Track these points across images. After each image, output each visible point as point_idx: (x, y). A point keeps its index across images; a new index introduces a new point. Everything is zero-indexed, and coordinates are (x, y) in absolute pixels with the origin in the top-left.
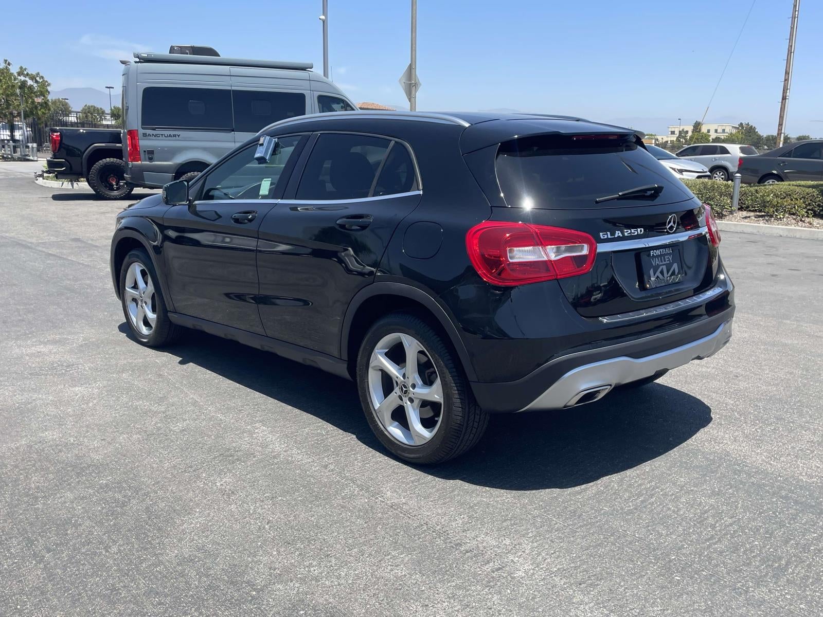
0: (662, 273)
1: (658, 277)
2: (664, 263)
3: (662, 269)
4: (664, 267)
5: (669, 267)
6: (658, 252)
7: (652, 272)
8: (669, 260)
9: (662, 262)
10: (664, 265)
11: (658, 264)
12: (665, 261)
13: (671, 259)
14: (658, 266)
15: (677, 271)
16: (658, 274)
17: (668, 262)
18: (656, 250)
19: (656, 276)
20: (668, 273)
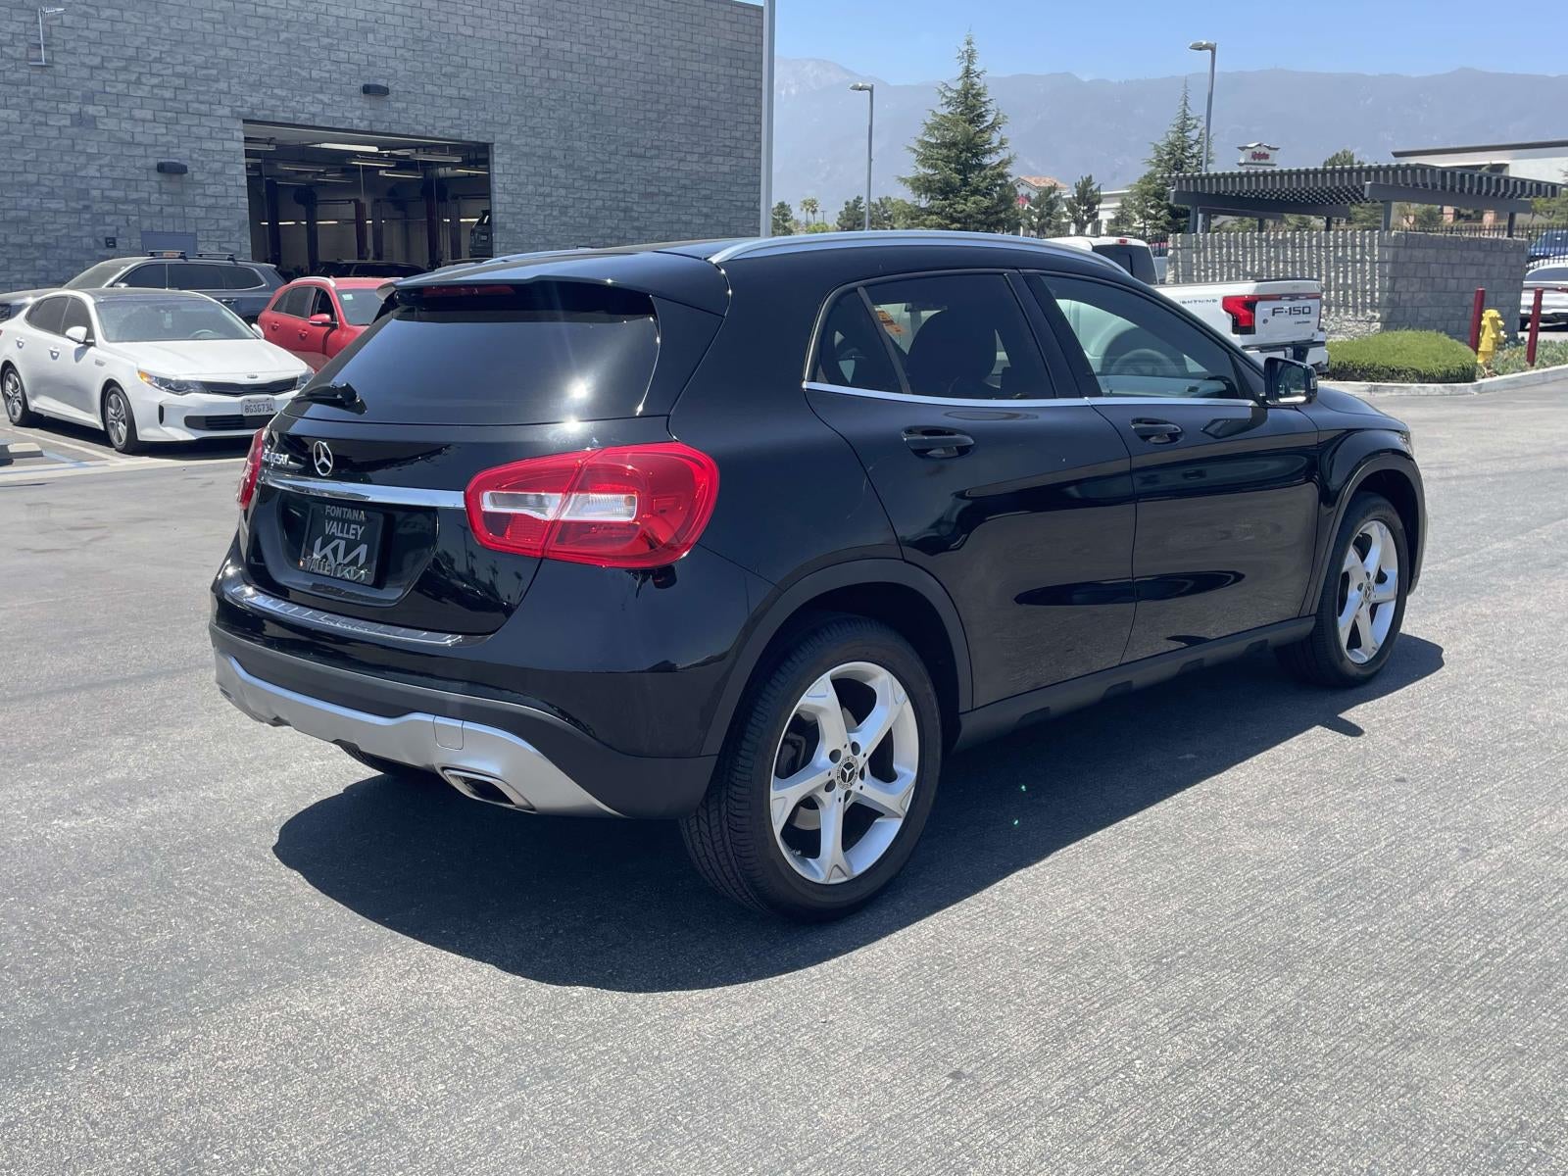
0: (335, 551)
1: (325, 557)
2: (345, 536)
3: (338, 546)
4: (343, 544)
5: (351, 546)
6: (338, 511)
7: (318, 542)
8: (356, 535)
9: (342, 532)
10: (342, 538)
11: (333, 533)
12: (348, 533)
13: (360, 532)
14: (333, 538)
15: (362, 560)
16: (328, 550)
17: (353, 537)
18: (336, 506)
19: (323, 553)
20: (345, 556)
